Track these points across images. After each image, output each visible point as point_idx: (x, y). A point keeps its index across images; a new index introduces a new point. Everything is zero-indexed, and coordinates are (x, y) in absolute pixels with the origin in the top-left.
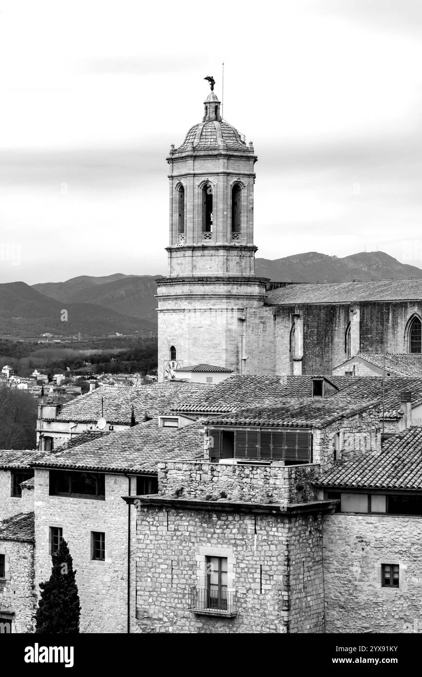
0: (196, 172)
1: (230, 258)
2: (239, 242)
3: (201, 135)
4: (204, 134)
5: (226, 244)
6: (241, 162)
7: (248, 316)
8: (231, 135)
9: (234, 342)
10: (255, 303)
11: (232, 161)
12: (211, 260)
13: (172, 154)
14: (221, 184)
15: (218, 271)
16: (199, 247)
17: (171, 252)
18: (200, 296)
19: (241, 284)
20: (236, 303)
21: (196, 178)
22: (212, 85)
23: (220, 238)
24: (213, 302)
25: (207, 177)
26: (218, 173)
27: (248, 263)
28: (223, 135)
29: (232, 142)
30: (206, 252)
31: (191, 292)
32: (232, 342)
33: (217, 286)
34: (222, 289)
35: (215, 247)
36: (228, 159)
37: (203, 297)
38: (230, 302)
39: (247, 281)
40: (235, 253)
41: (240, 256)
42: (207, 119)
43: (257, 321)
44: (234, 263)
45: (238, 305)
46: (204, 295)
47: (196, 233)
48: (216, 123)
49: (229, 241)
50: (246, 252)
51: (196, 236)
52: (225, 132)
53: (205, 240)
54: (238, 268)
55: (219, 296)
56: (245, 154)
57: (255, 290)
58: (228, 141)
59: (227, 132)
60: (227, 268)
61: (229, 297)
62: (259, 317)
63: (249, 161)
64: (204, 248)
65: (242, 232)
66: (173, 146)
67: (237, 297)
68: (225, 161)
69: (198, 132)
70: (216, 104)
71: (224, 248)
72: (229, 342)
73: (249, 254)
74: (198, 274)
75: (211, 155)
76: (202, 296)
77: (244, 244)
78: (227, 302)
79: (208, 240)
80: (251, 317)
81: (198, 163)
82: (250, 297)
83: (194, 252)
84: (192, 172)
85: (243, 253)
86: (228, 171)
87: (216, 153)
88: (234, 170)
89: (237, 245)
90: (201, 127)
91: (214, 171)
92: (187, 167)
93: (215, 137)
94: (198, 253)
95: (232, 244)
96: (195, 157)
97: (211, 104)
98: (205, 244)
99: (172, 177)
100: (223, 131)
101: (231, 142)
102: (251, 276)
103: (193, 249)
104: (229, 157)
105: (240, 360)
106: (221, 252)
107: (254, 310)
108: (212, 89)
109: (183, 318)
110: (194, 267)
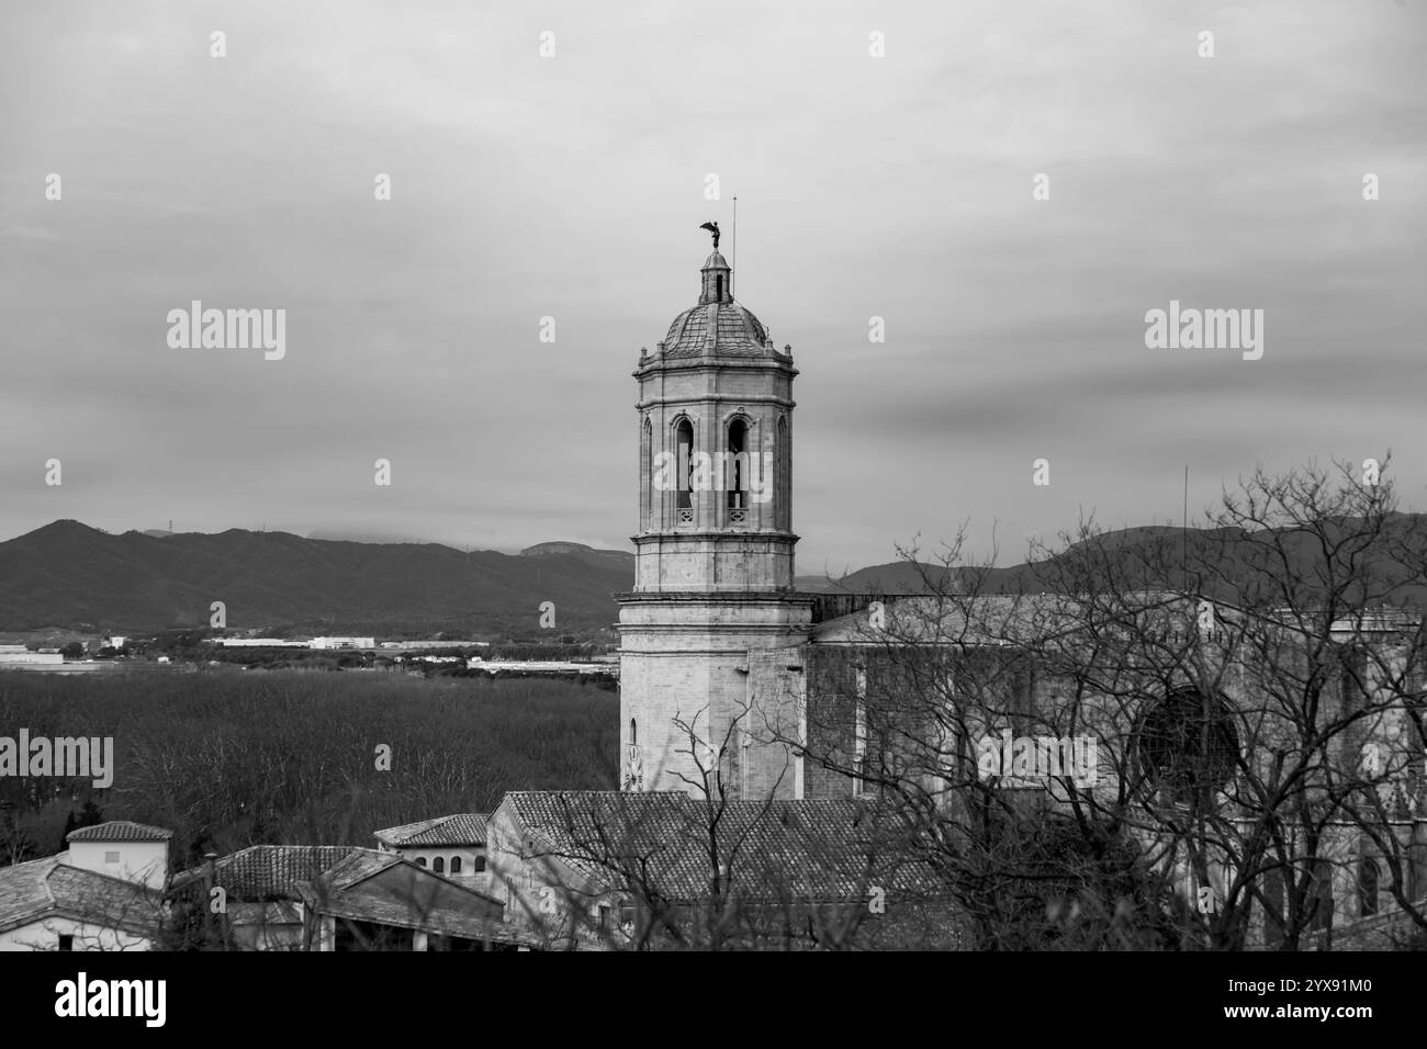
0: (666, 398)
1: (723, 556)
2: (742, 527)
3: (684, 329)
4: (688, 327)
5: (713, 530)
6: (747, 378)
7: (752, 664)
8: (737, 328)
9: (727, 714)
10: (773, 640)
11: (727, 377)
12: (690, 560)
13: (642, 365)
14: (704, 420)
15: (699, 581)
16: (669, 537)
17: (639, 545)
18: (664, 628)
19: (741, 605)
20: (733, 640)
21: (667, 410)
22: (717, 237)
23: (704, 520)
24: (688, 638)
25: (682, 408)
26: (699, 400)
27: (762, 566)
28: (720, 328)
29: (738, 340)
30: (682, 546)
31: (652, 621)
32: (722, 714)
33: (694, 610)
34: (702, 615)
35: (694, 536)
36: (718, 374)
37: (671, 629)
38: (718, 639)
39: (752, 599)
40: (734, 546)
41: (745, 552)
42: (703, 300)
43: (771, 674)
44: (733, 565)
45: (736, 643)
46: (670, 626)
47: (666, 510)
48: (713, 308)
49: (720, 523)
50: (758, 545)
51: (666, 516)
52: (725, 323)
53: (683, 524)
54: (740, 574)
55: (697, 629)
56: (752, 364)
57: (773, 615)
58: (728, 340)
59: (730, 322)
60: (716, 575)
61: (715, 629)
62: (775, 667)
63: (764, 375)
64: (678, 538)
65: (750, 506)
66: (644, 351)
67: (733, 629)
68: (713, 377)
69: (681, 324)
70: (719, 273)
71: (709, 537)
72: (717, 714)
73: (764, 547)
74: (669, 586)
75: (688, 368)
76: (669, 628)
77: (753, 530)
78: (712, 640)
79: (687, 523)
80: (759, 667)
81: (671, 381)
82: (761, 629)
83: (664, 546)
84: (660, 398)
85: (752, 546)
86: (717, 395)
87: (695, 362)
88: (732, 393)
89: (737, 531)
90: (686, 316)
91: (694, 397)
92: (655, 390)
93: (704, 333)
94: (669, 547)
95: (728, 530)
96: (665, 372)
97: (711, 273)
98: (680, 531)
99: (640, 408)
100: (720, 322)
101: (731, 343)
102: (766, 590)
103: (661, 539)
104: (720, 370)
105: (740, 747)
106: (704, 546)
107: (764, 654)
108: (716, 245)
109: (643, 667)
110: (662, 573)
